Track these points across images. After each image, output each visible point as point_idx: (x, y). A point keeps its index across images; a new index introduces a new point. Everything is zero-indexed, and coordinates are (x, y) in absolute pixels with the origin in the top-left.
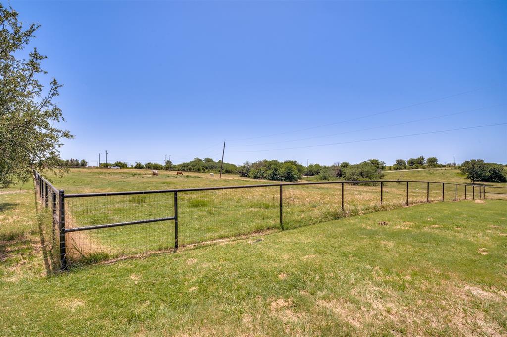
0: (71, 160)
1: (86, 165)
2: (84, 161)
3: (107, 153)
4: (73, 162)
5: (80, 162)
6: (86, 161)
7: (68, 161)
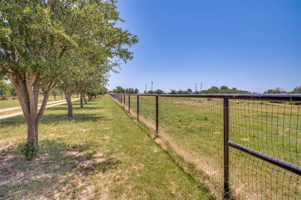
0: (129, 89)
1: (138, 92)
2: (136, 89)
3: (152, 84)
4: (130, 90)
5: (134, 90)
6: (138, 89)
7: (127, 89)
